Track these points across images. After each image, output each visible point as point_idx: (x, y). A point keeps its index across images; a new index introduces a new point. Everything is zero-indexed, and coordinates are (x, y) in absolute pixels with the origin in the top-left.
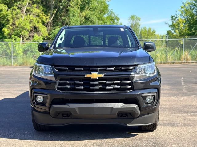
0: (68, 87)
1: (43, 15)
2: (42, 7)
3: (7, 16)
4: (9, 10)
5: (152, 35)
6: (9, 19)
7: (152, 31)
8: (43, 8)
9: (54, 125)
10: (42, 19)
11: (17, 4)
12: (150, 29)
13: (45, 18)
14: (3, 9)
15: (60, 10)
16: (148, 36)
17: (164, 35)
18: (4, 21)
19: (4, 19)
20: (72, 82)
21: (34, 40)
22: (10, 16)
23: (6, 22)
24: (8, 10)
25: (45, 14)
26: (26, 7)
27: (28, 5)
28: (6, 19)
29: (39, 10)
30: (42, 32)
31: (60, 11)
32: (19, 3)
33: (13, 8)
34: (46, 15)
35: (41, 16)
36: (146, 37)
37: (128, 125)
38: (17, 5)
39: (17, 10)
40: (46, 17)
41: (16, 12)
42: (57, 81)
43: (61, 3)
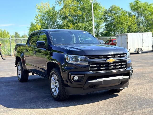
0: (96, 68)
5: (7, 35)
7: (6, 32)
9: (83, 94)
12: (5, 31)
16: (4, 36)
17: (13, 35)
20: (98, 65)
36: (2, 36)
42: (90, 65)
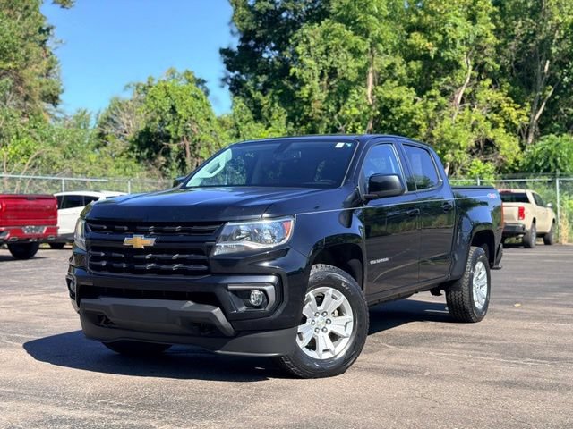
0: (104, 263)
1: (510, 106)
2: (508, 85)
3: (415, 116)
4: (419, 99)
6: (418, 122)
8: (512, 88)
10: (506, 117)
11: (440, 84)
13: (514, 114)
14: (404, 98)
15: (563, 88)
18: (405, 128)
19: (405, 123)
21: (472, 174)
22: (421, 114)
23: (412, 130)
24: (415, 101)
25: (515, 103)
26: (463, 89)
27: (470, 82)
28: (410, 124)
29: (501, 94)
30: (502, 152)
31: (562, 91)
32: (444, 79)
33: (428, 93)
34: (519, 106)
35: (505, 109)
37: (219, 352)
38: (438, 87)
39: (440, 99)
40: (518, 112)
41: (436, 104)
42: (88, 250)
43: (566, 68)
